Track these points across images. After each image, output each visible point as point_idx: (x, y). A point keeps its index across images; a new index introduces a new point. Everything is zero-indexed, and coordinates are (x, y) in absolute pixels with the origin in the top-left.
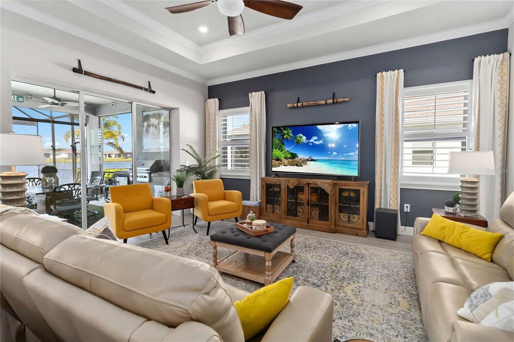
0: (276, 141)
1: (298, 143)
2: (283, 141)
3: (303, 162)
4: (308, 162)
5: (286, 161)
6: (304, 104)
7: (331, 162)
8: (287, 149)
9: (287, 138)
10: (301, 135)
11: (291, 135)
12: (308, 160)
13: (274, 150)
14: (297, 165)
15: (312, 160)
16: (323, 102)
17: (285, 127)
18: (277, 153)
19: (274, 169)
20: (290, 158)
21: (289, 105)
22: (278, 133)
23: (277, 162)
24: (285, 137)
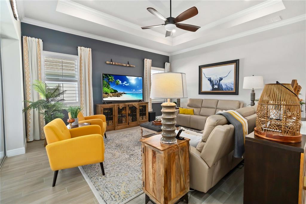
0: (105, 83)
1: (117, 84)
2: (109, 83)
3: (120, 94)
4: (123, 95)
5: (111, 94)
6: (116, 63)
7: (132, 94)
8: (111, 87)
9: (111, 81)
10: (119, 80)
11: (114, 80)
12: (122, 94)
13: (104, 88)
14: (117, 96)
15: (125, 94)
16: (125, 65)
17: (110, 75)
18: (106, 89)
19: (104, 99)
20: (113, 93)
21: (108, 62)
22: (106, 78)
23: (106, 95)
24: (110, 80)
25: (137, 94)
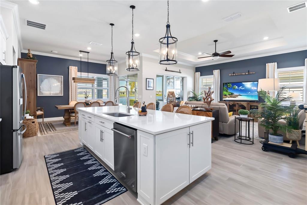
0: (225, 88)
1: (234, 89)
2: (227, 88)
3: (236, 96)
4: (238, 96)
5: (229, 96)
6: (236, 74)
7: (248, 96)
8: (229, 91)
9: (229, 87)
10: (235, 86)
11: (231, 86)
12: (238, 95)
13: (224, 92)
14: (234, 97)
15: (240, 95)
16: (244, 74)
17: (228, 83)
18: (225, 93)
19: (223, 99)
20: (231, 95)
21: (230, 75)
22: (225, 85)
23: (225, 96)
24: (229, 86)
25: (252, 96)
